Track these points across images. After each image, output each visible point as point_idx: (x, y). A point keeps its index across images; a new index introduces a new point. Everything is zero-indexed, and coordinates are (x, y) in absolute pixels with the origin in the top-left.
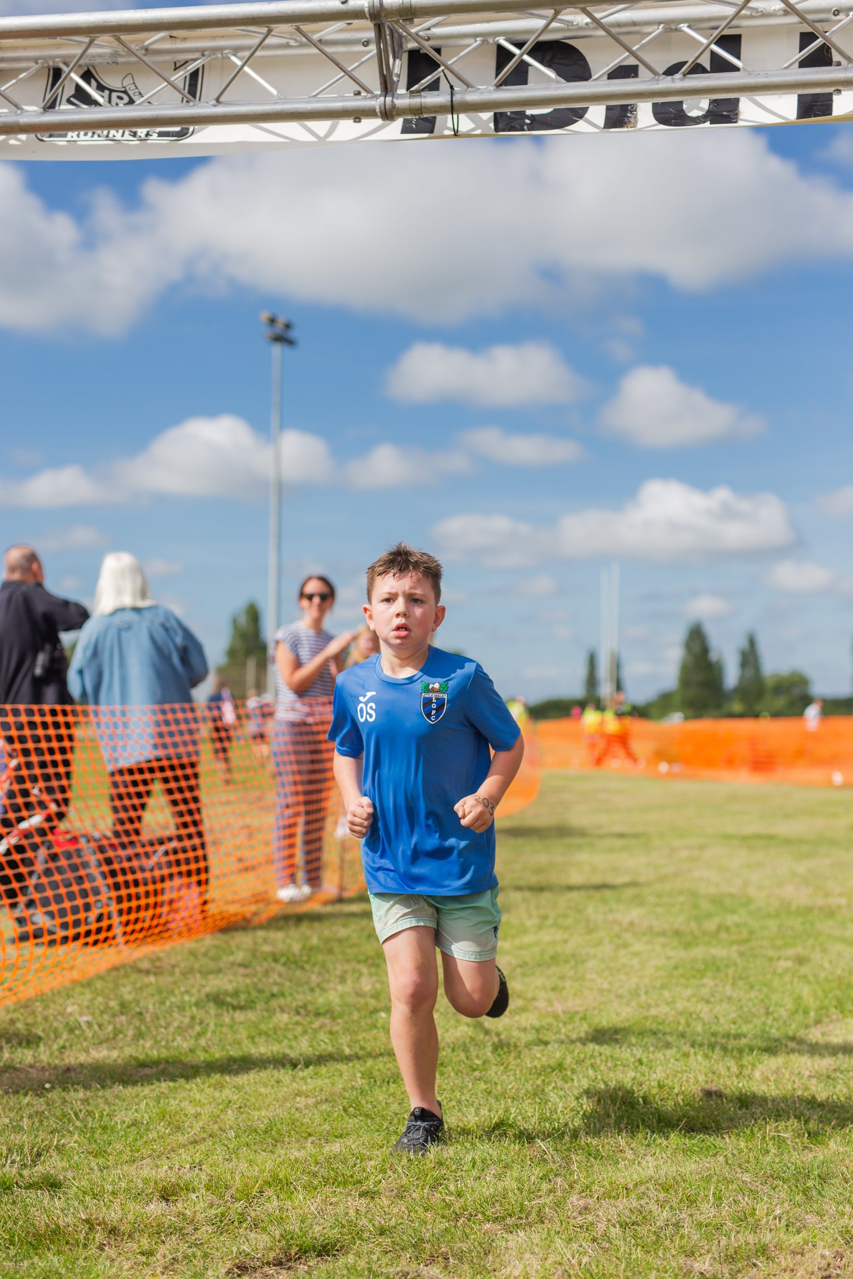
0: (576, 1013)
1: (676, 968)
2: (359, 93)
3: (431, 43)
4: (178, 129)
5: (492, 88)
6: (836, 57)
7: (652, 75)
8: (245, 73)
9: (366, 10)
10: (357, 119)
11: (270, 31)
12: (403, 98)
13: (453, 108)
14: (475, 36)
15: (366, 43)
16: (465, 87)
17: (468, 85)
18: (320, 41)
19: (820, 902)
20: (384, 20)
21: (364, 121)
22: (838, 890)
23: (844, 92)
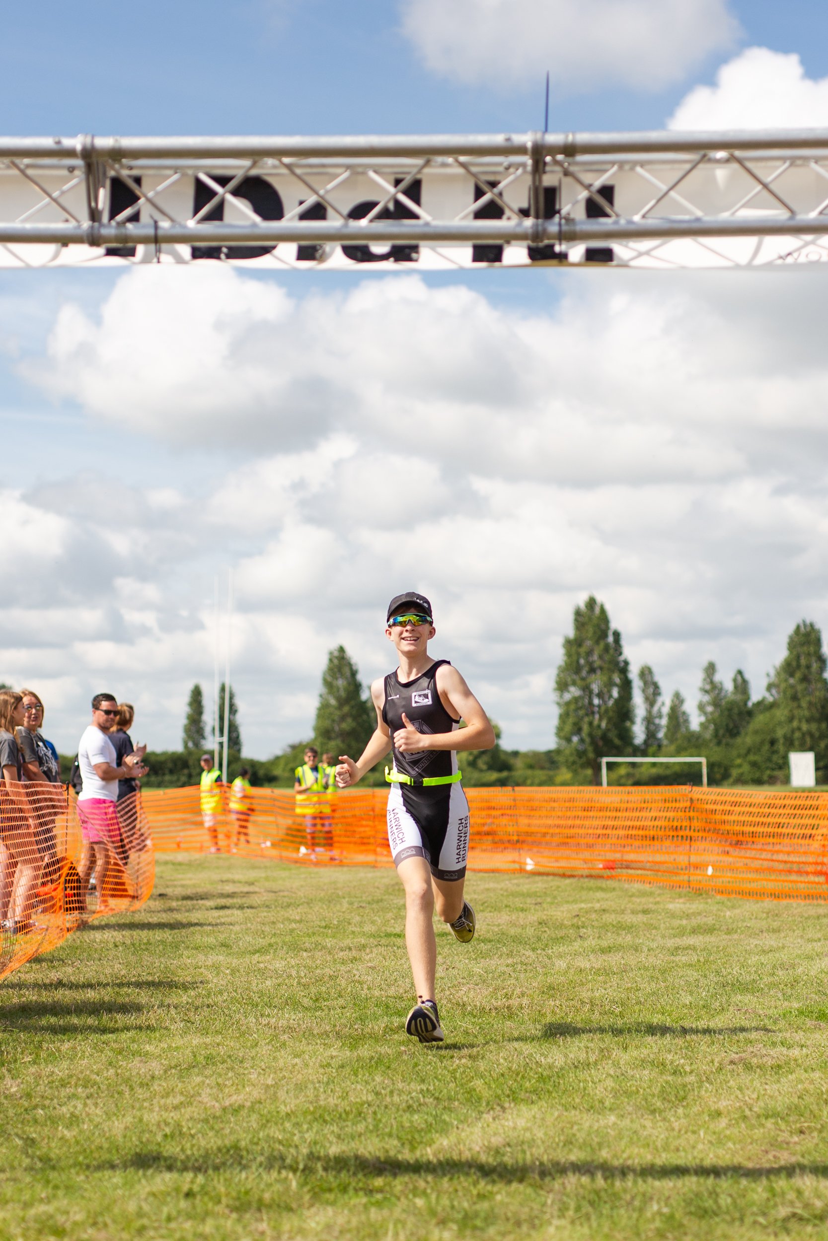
0: (241, 1107)
1: (342, 1067)
2: (66, 220)
3: (135, 172)
5: (193, 221)
6: (507, 213)
9: (79, 151)
10: (65, 244)
12: (109, 229)
13: (157, 240)
14: (176, 169)
15: (71, 169)
16: (168, 222)
17: (172, 221)
18: (28, 166)
20: (94, 160)
21: (72, 247)
22: (518, 991)
23: (513, 242)
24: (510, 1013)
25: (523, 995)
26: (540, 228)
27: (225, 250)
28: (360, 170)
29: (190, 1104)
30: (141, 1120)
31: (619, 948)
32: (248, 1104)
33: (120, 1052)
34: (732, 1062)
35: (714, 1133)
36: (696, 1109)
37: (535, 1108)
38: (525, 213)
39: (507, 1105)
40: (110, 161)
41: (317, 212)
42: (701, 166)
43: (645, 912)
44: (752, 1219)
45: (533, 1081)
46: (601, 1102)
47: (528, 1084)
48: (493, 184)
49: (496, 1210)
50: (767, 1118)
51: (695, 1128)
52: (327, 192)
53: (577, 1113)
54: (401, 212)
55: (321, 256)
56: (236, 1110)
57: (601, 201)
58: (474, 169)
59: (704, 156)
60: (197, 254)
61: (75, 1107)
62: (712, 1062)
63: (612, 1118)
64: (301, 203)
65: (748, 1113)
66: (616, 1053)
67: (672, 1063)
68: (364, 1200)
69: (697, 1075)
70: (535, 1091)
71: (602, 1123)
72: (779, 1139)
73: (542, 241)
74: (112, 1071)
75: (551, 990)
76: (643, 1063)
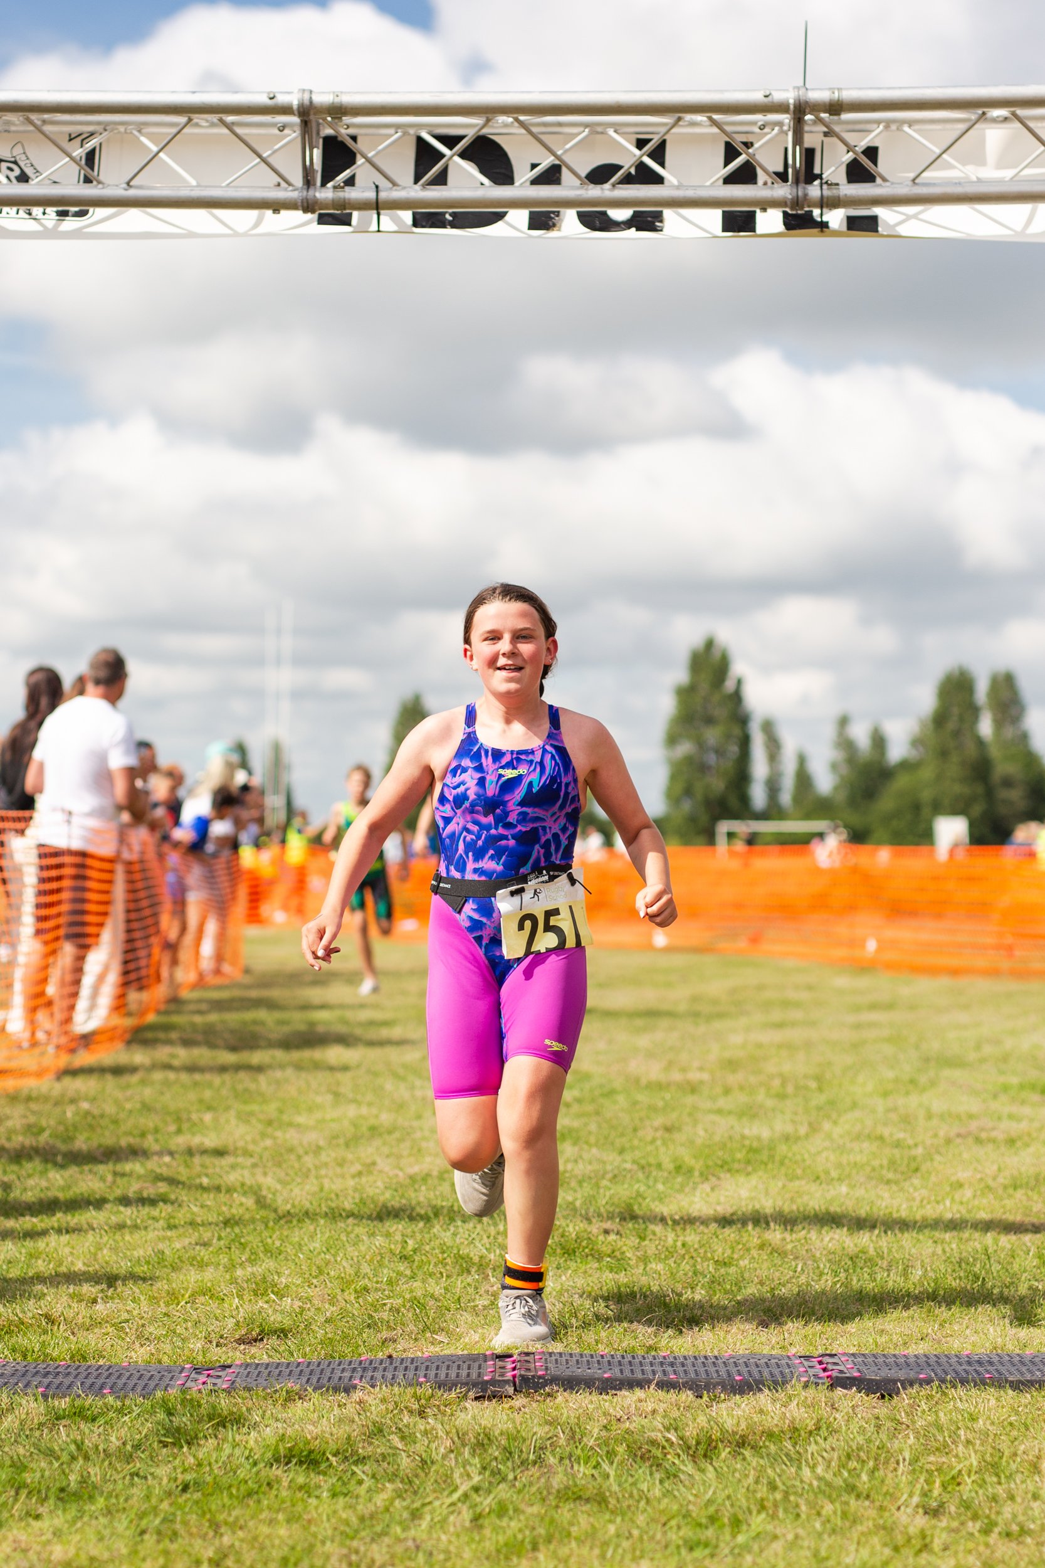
0: (428, 1175)
2: (279, 185)
3: (351, 131)
4: (76, 209)
5: (418, 187)
6: (761, 177)
7: (578, 182)
8: (161, 159)
9: (295, 107)
10: (276, 211)
11: (190, 120)
12: (326, 194)
13: (377, 206)
14: (397, 127)
15: (282, 128)
16: (390, 185)
17: (394, 184)
18: (233, 123)
19: (677, 1076)
20: (312, 117)
21: (283, 212)
22: (696, 1064)
23: (770, 211)
24: (693, 1088)
25: (701, 1069)
26: (800, 193)
27: (448, 217)
28: (599, 129)
29: (370, 1173)
30: (322, 1190)
31: (793, 1024)
32: (435, 1173)
33: (270, 1123)
34: (959, 1135)
35: (962, 1203)
36: (933, 1178)
37: (754, 1180)
38: (782, 176)
39: (722, 1175)
40: (329, 119)
41: (551, 176)
42: (976, 126)
43: (810, 988)
44: (1026, 1286)
45: (744, 1152)
46: (827, 1173)
47: (739, 1156)
48: (748, 145)
49: (746, 1275)
50: (1015, 1188)
51: (939, 1198)
52: (566, 151)
53: (803, 1182)
54: (644, 176)
55: (554, 225)
56: (426, 1178)
57: (866, 162)
58: (728, 128)
59: (984, 113)
60: (420, 221)
61: (243, 1177)
62: (936, 1135)
63: (844, 1189)
64: (534, 166)
65: (990, 1182)
66: (827, 1126)
67: (891, 1135)
68: (596, 1265)
69: (925, 1148)
70: (748, 1162)
71: (832, 1193)
72: (1035, 1209)
73: (802, 208)
74: (268, 1142)
75: (732, 1065)
76: (858, 1137)
